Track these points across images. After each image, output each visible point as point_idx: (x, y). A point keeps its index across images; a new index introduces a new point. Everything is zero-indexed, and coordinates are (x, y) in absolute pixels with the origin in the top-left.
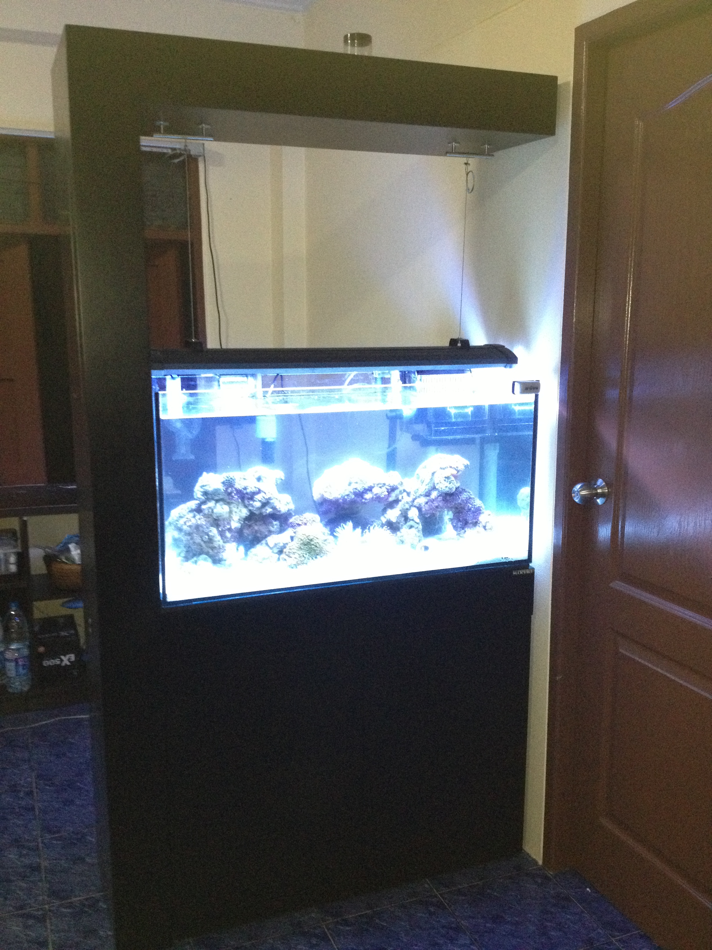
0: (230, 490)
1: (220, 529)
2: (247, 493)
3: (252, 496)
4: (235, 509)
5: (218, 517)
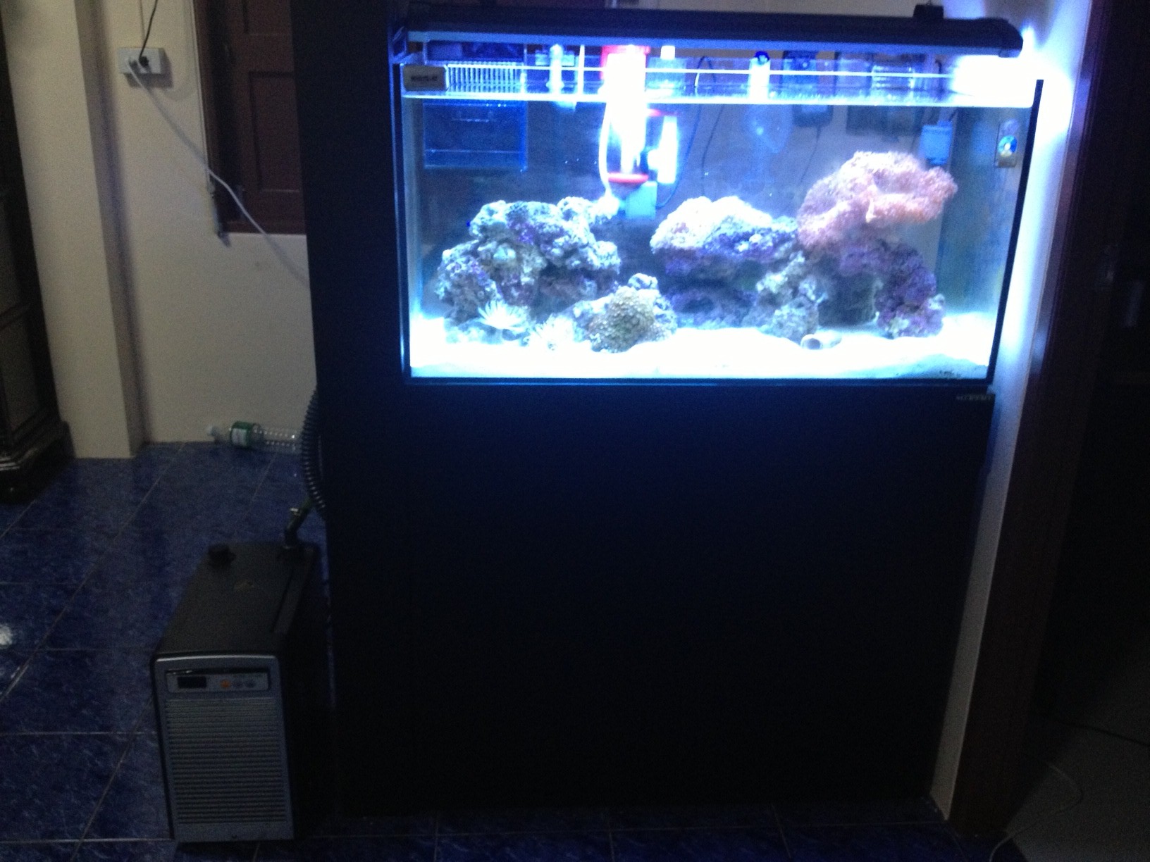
0: (517, 227)
1: (503, 284)
2: (543, 234)
3: (550, 239)
4: (526, 256)
5: (499, 265)
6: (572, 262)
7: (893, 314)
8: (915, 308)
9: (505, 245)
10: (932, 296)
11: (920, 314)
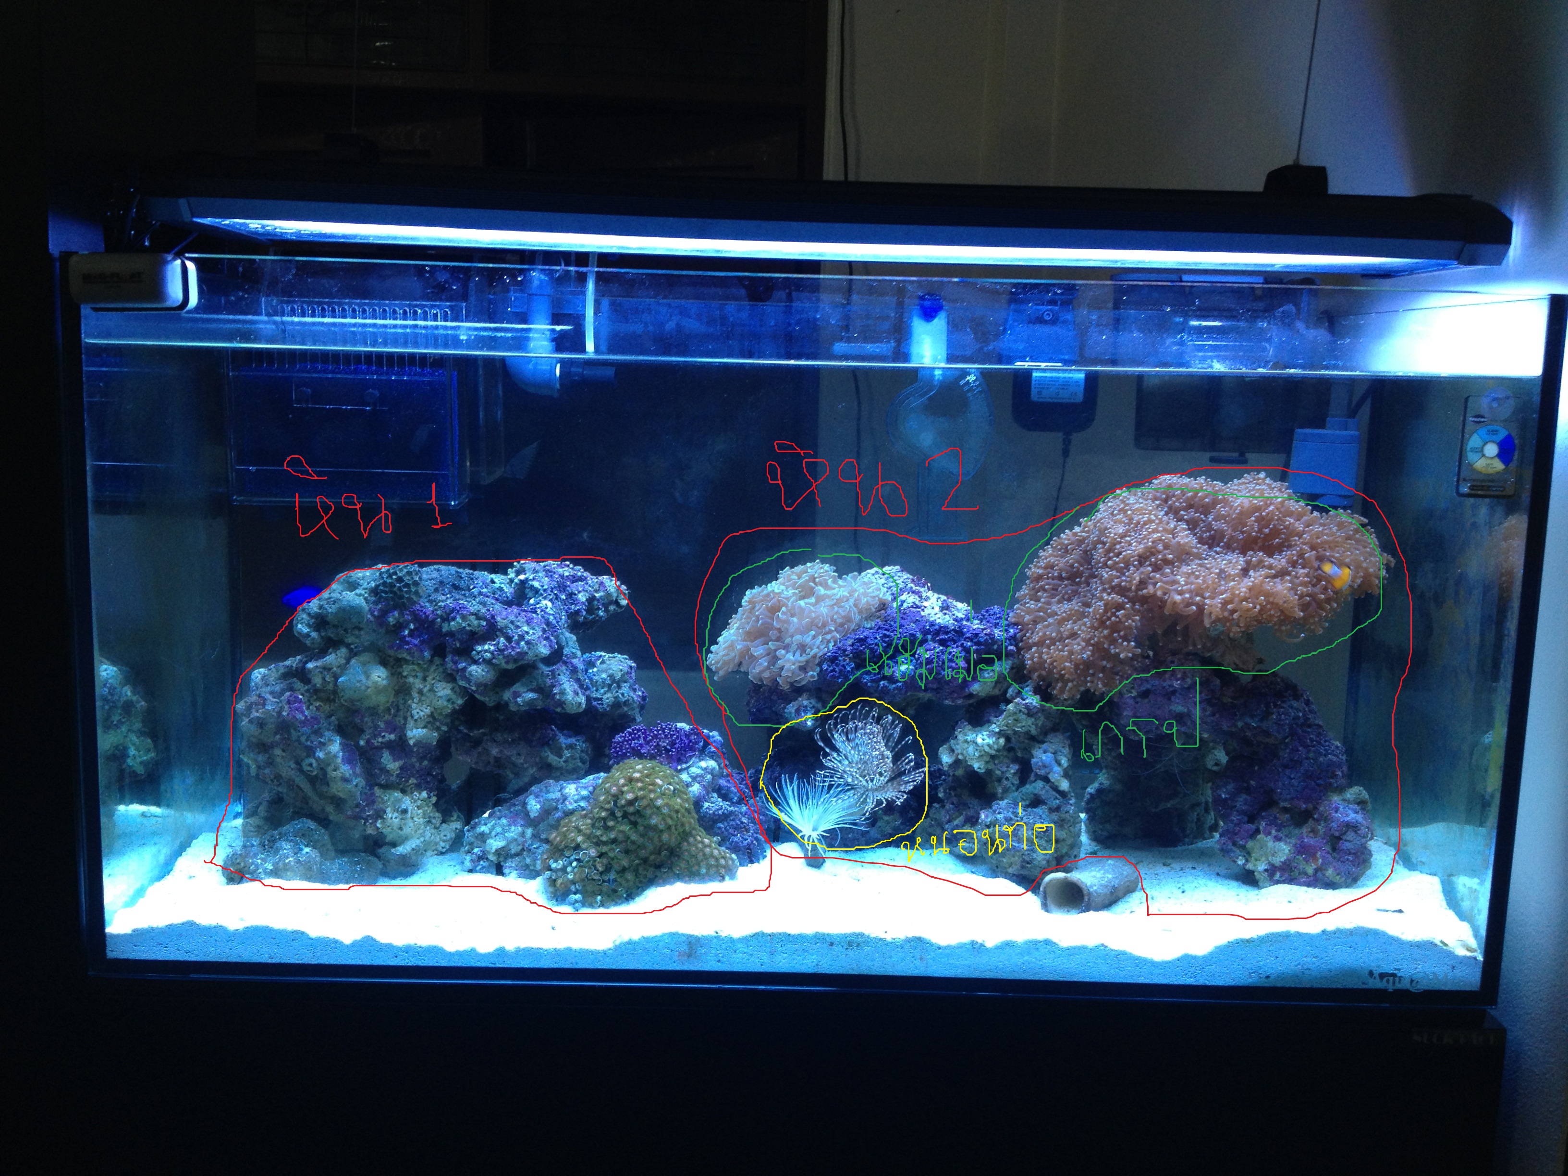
6: (517, 695)
7: (1253, 827)
8: (1302, 818)
9: (365, 657)
10: (1341, 790)
11: (1314, 831)
